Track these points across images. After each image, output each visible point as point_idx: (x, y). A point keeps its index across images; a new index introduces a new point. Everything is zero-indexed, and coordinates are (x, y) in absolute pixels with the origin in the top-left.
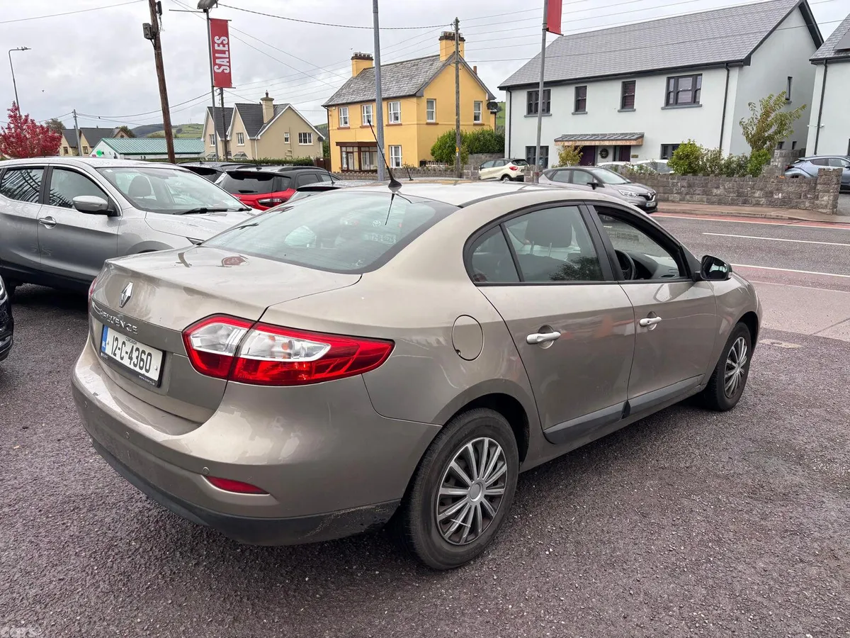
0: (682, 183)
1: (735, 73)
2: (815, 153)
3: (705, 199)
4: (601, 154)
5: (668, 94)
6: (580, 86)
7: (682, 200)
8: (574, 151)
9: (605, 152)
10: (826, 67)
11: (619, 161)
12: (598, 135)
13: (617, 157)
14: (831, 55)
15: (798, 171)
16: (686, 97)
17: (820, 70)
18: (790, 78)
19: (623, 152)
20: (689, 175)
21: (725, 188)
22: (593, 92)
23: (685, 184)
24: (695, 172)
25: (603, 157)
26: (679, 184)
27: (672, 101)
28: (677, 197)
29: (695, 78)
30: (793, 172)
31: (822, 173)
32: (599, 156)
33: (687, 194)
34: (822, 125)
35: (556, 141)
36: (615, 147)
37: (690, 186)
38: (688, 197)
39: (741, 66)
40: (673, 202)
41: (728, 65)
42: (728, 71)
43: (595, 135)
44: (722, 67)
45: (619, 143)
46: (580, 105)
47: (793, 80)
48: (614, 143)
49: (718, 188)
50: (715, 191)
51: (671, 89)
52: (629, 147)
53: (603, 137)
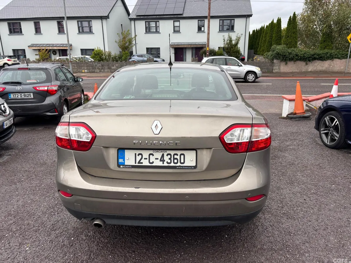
0: (99, 65)
1: (104, 21)
2: (136, 53)
3: (109, 71)
4: (53, 53)
5: (79, 28)
6: (37, 22)
7: (100, 72)
8: (46, 51)
9: (54, 52)
10: (134, 21)
11: (62, 56)
12: (50, 44)
14: (135, 17)
15: (133, 59)
16: (86, 29)
17: (133, 22)
18: (122, 25)
19: (64, 52)
20: (101, 61)
21: (116, 66)
22: (43, 25)
23: (100, 65)
24: (102, 60)
25: (54, 55)
26: (98, 65)
27: (81, 31)
28: (98, 71)
29: (89, 22)
30: (132, 60)
31: (148, 60)
32: (52, 55)
33: (102, 69)
34: (137, 43)
35: (29, 47)
36: (59, 50)
37: (102, 66)
38: (102, 70)
39: (106, 19)
40: (97, 73)
41: (101, 18)
42: (102, 20)
43: (48, 44)
44: (99, 19)
45: (61, 48)
46: (38, 30)
47: (123, 26)
48: (59, 48)
49: (113, 66)
50: (112, 67)
51: (80, 25)
52: (66, 50)
53: (53, 45)
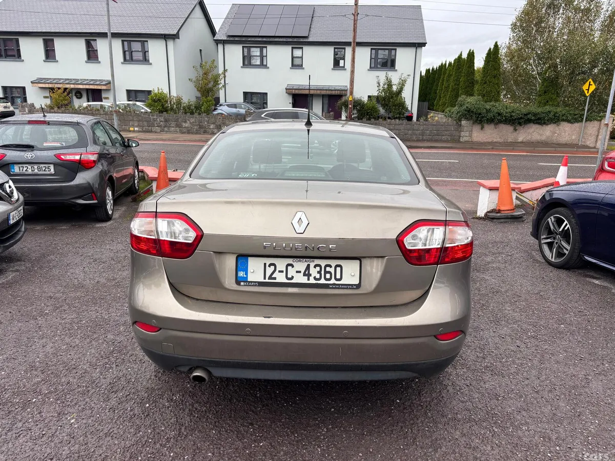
0: (160, 119)
1: (171, 43)
2: (226, 100)
3: (178, 130)
4: (75, 95)
5: (124, 52)
6: (48, 40)
7: (162, 131)
8: (64, 92)
9: (79, 93)
10: (224, 45)
11: (93, 101)
12: (71, 79)
13: (90, 98)
14: (225, 38)
15: (220, 112)
16: (138, 56)
17: (220, 47)
18: (201, 50)
19: (96, 94)
20: (164, 113)
21: (190, 123)
22: (60, 45)
23: (162, 120)
24: (166, 111)
25: (78, 98)
26: (158, 119)
27: (128, 58)
28: (158, 129)
29: (143, 43)
30: (218, 112)
31: (248, 113)
32: (74, 98)
33: (165, 127)
34: (227, 82)
35: (32, 82)
36: (87, 90)
37: (166, 121)
38: (166, 129)
39: (174, 39)
40: (156, 132)
41: (166, 37)
42: (166, 41)
43: (68, 79)
44: (162, 38)
45: (92, 87)
46: (50, 54)
47: (202, 51)
48: (87, 87)
49: (185, 122)
50: (184, 124)
51: (126, 49)
52: (100, 91)
53: (76, 82)
